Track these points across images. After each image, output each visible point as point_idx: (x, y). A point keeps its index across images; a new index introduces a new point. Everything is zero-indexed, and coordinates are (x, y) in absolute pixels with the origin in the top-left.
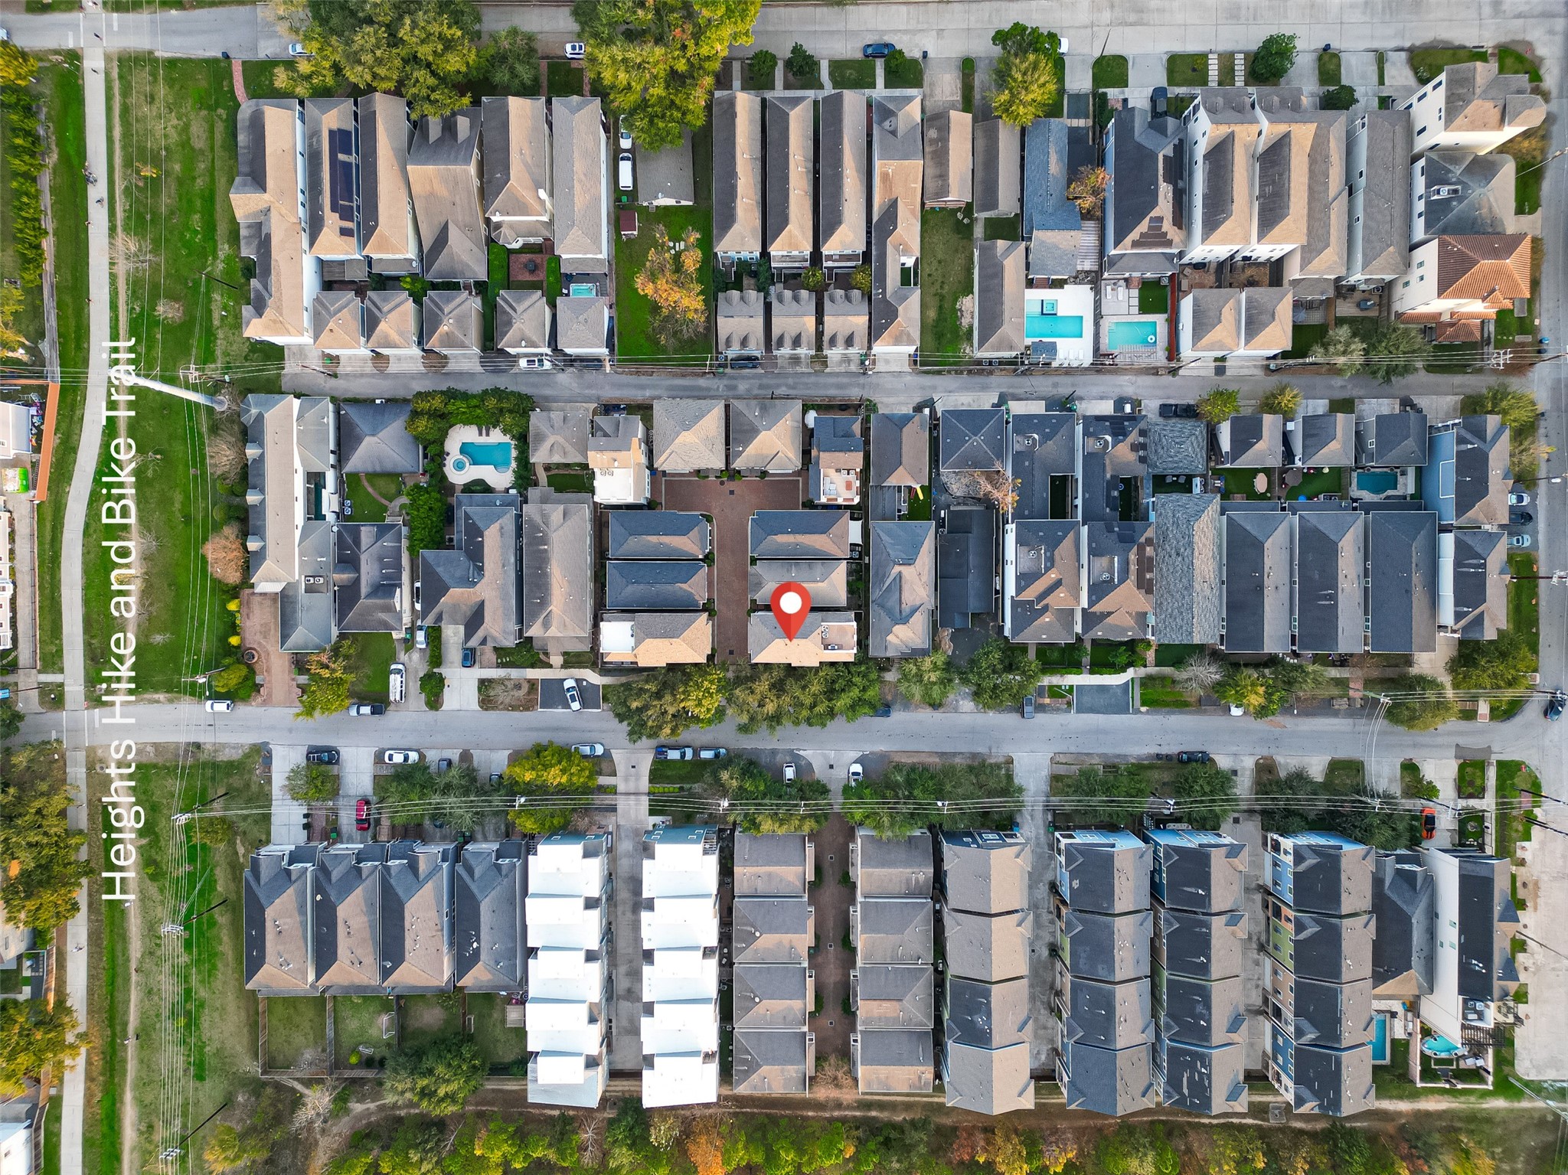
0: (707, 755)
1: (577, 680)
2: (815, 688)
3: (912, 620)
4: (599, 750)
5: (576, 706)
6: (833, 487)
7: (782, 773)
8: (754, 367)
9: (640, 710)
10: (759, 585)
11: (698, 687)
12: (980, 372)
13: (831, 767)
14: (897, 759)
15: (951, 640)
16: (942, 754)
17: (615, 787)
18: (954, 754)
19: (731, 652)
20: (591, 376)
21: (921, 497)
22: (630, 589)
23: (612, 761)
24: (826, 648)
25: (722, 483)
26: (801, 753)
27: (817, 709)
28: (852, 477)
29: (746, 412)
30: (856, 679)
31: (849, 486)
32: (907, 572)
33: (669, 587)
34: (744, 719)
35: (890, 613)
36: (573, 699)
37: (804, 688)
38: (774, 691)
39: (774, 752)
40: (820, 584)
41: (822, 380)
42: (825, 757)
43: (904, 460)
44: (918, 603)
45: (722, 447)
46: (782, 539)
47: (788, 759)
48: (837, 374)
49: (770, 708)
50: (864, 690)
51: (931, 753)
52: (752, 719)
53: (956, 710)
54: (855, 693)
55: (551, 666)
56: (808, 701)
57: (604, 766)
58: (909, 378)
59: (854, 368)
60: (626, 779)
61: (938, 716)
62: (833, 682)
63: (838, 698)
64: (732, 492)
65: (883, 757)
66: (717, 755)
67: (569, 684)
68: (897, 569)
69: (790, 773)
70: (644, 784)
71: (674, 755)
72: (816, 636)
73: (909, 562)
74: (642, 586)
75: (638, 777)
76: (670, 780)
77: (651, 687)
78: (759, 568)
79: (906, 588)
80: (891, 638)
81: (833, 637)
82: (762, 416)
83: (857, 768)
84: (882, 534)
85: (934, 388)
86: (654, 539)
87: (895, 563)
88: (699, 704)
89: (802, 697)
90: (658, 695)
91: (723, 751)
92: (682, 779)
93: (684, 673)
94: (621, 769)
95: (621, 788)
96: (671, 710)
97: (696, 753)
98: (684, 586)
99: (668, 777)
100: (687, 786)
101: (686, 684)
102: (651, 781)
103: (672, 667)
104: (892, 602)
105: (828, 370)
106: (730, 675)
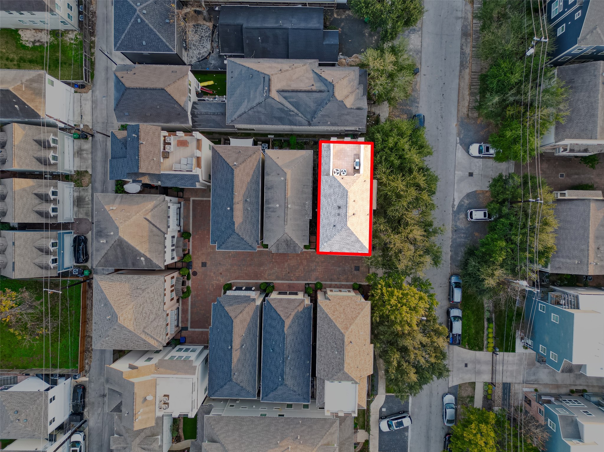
0: (458, 296)
1: (381, 418)
2: (400, 184)
3: (330, 80)
4: (450, 399)
5: (406, 422)
6: (184, 161)
7: (478, 222)
8: (85, 241)
9: (419, 370)
10: (288, 243)
11: (395, 309)
12: (93, 25)
13: (471, 174)
14: (465, 110)
15: (350, 56)
16: (462, 65)
17: (486, 384)
18: (463, 53)
19: (357, 268)
20: (91, 396)
21: (211, 83)
22: (289, 382)
23: (460, 386)
24: (358, 171)
25: (195, 274)
26: (456, 203)
27: (422, 184)
28: (172, 139)
29: (103, 252)
30: (391, 142)
31: (182, 144)
32: (277, 85)
33: (289, 340)
34: (428, 259)
35: (321, 104)
36: (401, 424)
37: (399, 196)
38: (401, 229)
39: (456, 230)
40: (289, 176)
41: (99, 177)
42: (461, 180)
43: (159, 85)
44: (312, 75)
45: (143, 278)
46: (239, 216)
47: (462, 216)
48: (94, 161)
49: (417, 233)
50: (401, 135)
51: (461, 77)
52: (427, 251)
53: (419, 52)
54: (404, 143)
55: (367, 442)
56: (413, 192)
57: (464, 393)
58: (97, 93)
59: (87, 145)
60: (478, 373)
61: (424, 70)
62: (392, 165)
63: (411, 161)
64: (204, 264)
65: (462, 123)
66: (458, 285)
67: (384, 426)
68: (274, 94)
69: (478, 215)
70: (484, 356)
71: (457, 327)
72: (345, 181)
73: (267, 80)
74: (287, 370)
75: (477, 362)
76: (479, 331)
77: (395, 357)
78: (271, 241)
79: (294, 86)
80: (349, 103)
81: (347, 164)
82: (107, 236)
83: (474, 149)
84: (238, 113)
85: (107, 69)
86: (236, 355)
87: (268, 97)
88: (414, 309)
89: (409, 199)
90: (404, 350)
91: (454, 280)
92: (479, 319)
93: (381, 323)
94: (468, 378)
95: (487, 378)
96: (420, 337)
97: (454, 306)
98: (288, 322)
99: (477, 333)
100: (487, 315)
101: (393, 323)
102: (481, 349)
103: (375, 337)
104: (309, 101)
105: (90, 171)
106: (380, 272)
